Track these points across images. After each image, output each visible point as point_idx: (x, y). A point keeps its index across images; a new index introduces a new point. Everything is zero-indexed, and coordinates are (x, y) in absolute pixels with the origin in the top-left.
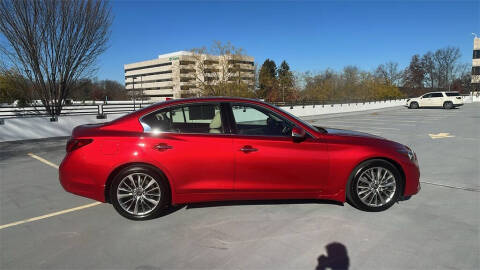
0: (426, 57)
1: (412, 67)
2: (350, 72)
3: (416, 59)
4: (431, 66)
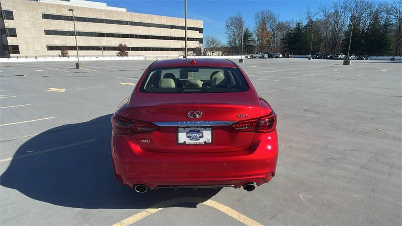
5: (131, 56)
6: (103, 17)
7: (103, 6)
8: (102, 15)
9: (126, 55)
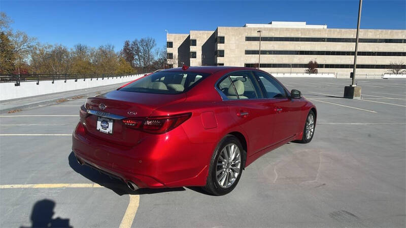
0: (134, 43)
1: (125, 50)
2: (81, 49)
3: (127, 44)
4: (138, 51)
5: (320, 73)
6: (300, 36)
7: (302, 25)
8: (298, 34)
9: (315, 72)
